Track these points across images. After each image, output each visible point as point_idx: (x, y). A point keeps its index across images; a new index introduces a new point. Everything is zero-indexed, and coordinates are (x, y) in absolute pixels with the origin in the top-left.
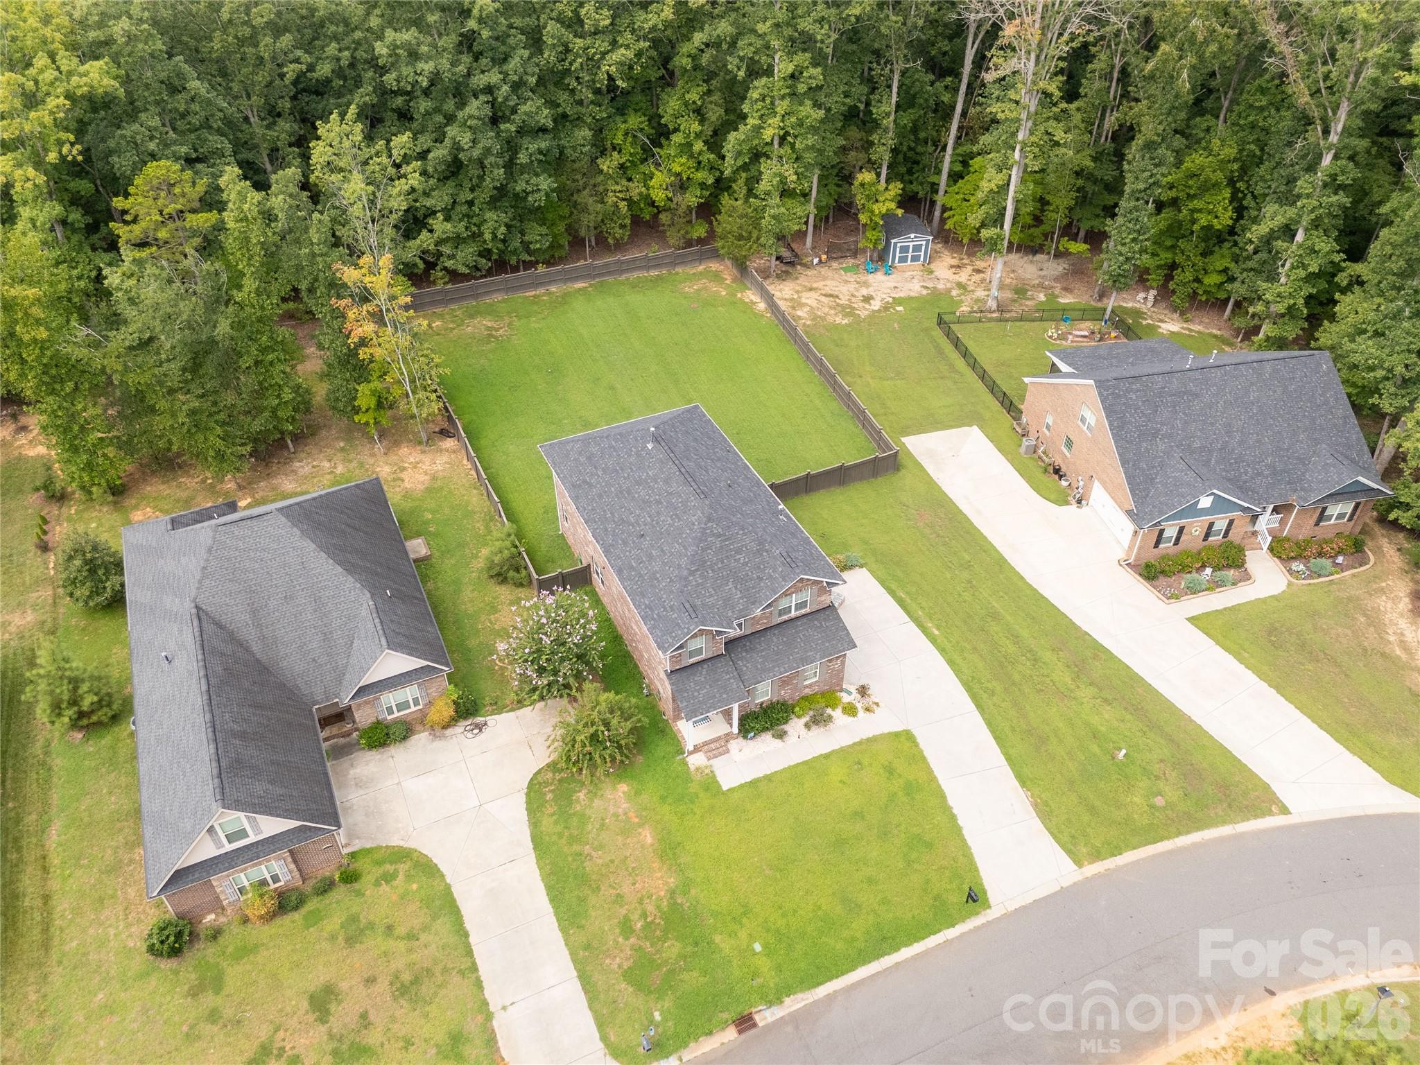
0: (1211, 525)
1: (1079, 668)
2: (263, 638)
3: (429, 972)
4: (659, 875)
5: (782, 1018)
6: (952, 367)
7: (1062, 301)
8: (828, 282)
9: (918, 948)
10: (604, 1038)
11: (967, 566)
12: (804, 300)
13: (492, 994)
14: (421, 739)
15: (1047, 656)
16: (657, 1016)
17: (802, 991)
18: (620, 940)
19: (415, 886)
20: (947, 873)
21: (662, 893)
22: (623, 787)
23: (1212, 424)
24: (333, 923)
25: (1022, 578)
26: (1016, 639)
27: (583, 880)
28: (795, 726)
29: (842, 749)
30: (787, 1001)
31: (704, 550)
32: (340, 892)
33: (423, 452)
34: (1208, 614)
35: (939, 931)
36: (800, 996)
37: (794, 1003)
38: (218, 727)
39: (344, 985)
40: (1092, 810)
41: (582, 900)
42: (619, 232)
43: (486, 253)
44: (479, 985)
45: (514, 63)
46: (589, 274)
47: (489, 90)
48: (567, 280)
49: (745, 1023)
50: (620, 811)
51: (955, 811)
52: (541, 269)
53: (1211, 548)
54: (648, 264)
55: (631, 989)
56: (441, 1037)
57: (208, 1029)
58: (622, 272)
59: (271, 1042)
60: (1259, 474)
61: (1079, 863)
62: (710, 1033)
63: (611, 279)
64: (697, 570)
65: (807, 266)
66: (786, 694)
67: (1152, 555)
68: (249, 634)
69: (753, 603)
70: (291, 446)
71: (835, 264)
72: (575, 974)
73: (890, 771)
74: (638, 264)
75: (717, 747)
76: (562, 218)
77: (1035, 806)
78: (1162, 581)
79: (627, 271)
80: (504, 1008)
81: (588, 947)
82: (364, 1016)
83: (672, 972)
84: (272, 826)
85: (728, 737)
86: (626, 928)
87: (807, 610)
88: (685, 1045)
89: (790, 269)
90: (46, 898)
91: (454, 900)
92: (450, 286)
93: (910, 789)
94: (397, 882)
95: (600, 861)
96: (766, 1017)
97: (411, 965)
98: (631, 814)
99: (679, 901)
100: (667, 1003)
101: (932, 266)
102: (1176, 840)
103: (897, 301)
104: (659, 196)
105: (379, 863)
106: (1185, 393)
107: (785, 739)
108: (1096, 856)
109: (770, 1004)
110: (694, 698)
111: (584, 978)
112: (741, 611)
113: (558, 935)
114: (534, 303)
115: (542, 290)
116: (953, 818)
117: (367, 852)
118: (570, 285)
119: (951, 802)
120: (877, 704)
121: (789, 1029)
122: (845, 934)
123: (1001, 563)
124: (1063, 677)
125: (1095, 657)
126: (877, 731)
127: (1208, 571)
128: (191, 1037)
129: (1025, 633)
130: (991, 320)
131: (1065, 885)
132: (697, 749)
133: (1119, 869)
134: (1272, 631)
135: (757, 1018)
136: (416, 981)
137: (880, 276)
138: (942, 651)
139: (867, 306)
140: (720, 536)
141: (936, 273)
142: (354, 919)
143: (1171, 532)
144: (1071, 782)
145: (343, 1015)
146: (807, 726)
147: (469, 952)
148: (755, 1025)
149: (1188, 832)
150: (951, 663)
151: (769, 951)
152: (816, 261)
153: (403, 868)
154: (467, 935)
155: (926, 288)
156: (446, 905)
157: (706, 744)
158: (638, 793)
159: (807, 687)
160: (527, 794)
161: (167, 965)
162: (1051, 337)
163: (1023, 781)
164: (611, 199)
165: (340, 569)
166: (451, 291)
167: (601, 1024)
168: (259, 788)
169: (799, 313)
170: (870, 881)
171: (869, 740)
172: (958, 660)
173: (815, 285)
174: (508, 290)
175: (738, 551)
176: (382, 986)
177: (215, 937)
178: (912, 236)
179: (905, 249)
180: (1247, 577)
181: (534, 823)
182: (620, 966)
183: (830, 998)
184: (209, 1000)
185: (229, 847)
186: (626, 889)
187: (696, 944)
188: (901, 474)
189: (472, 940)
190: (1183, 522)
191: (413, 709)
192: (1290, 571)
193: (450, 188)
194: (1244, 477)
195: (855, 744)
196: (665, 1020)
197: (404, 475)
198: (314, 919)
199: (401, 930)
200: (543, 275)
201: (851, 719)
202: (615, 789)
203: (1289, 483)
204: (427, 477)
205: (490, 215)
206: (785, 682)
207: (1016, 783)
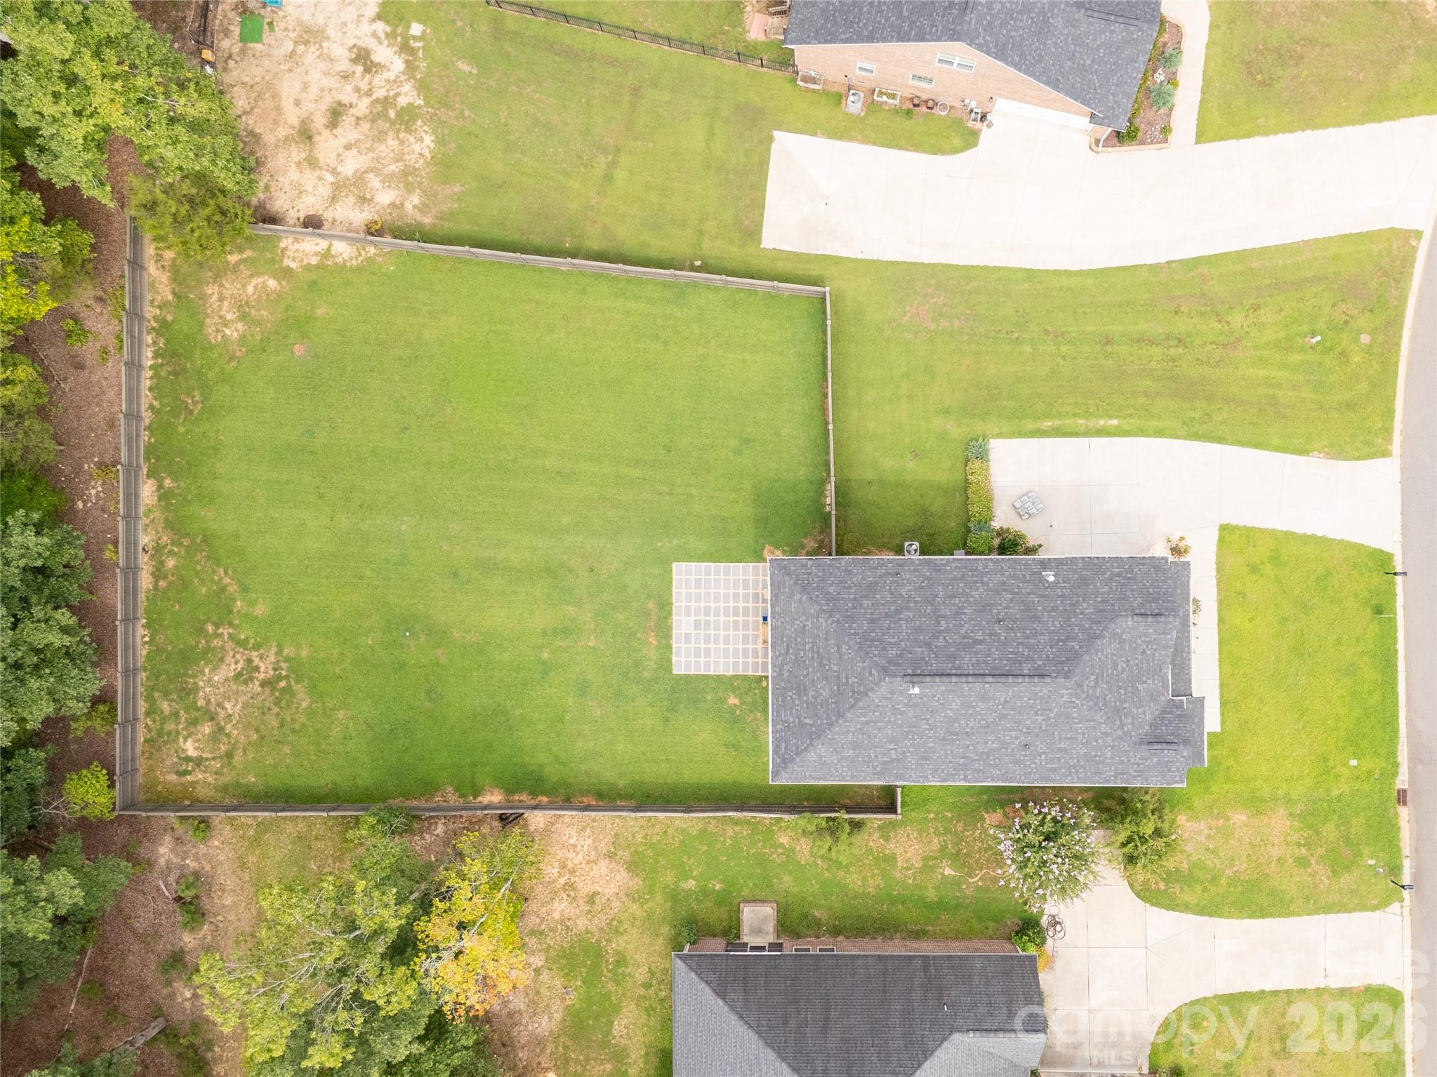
1: (1209, 305)
4: (1274, 821)
5: (1409, 768)
8: (288, 91)
12: (344, 170)
13: (1314, 982)
15: (1181, 325)
16: (1372, 862)
17: (1398, 743)
18: (1309, 870)
21: (1288, 823)
22: (1181, 819)
26: (1145, 341)
27: (1253, 885)
29: (1220, 603)
30: (1399, 759)
36: (1400, 747)
37: (1403, 755)
41: (1272, 892)
44: (1303, 992)
49: (1402, 797)
50: (1206, 832)
55: (1346, 875)
62: (1398, 827)
72: (1323, 916)
73: (1254, 569)
77: (1329, 456)
78: (1140, 127)
80: (1326, 977)
81: (1307, 899)
83: (1346, 840)
86: (1302, 862)
88: (1400, 850)
91: (1231, 994)
93: (1275, 559)
95: (1244, 866)
96: (1402, 781)
98: (1213, 823)
99: (1299, 812)
102: (1402, 354)
109: (1395, 774)
111: (1329, 909)
112: (1163, 686)
113: (1291, 920)
116: (1313, 538)
117: (1153, 1055)
119: (1300, 530)
120: (1183, 539)
121: (1420, 767)
122: (1369, 687)
124: (1211, 329)
125: (1203, 278)
126: (1212, 557)
129: (1142, 327)
131: (1399, 479)
133: (1405, 422)
135: (1401, 787)
138: (1141, 432)
140: (1096, 680)
144: (1321, 406)
147: (1277, 993)
148: (1404, 791)
150: (1160, 433)
151: (1360, 756)
154: (1263, 992)
158: (1192, 809)
163: (1302, 451)
170: (1339, 641)
172: (1157, 423)
173: (293, 121)
180: (1178, 31)
181: (1186, 908)
182: (1328, 878)
183: (1410, 724)
186: (1275, 852)
189: (1268, 988)
195: (1218, 587)
202: (1181, 827)
204: (604, 864)
207: (1303, 458)
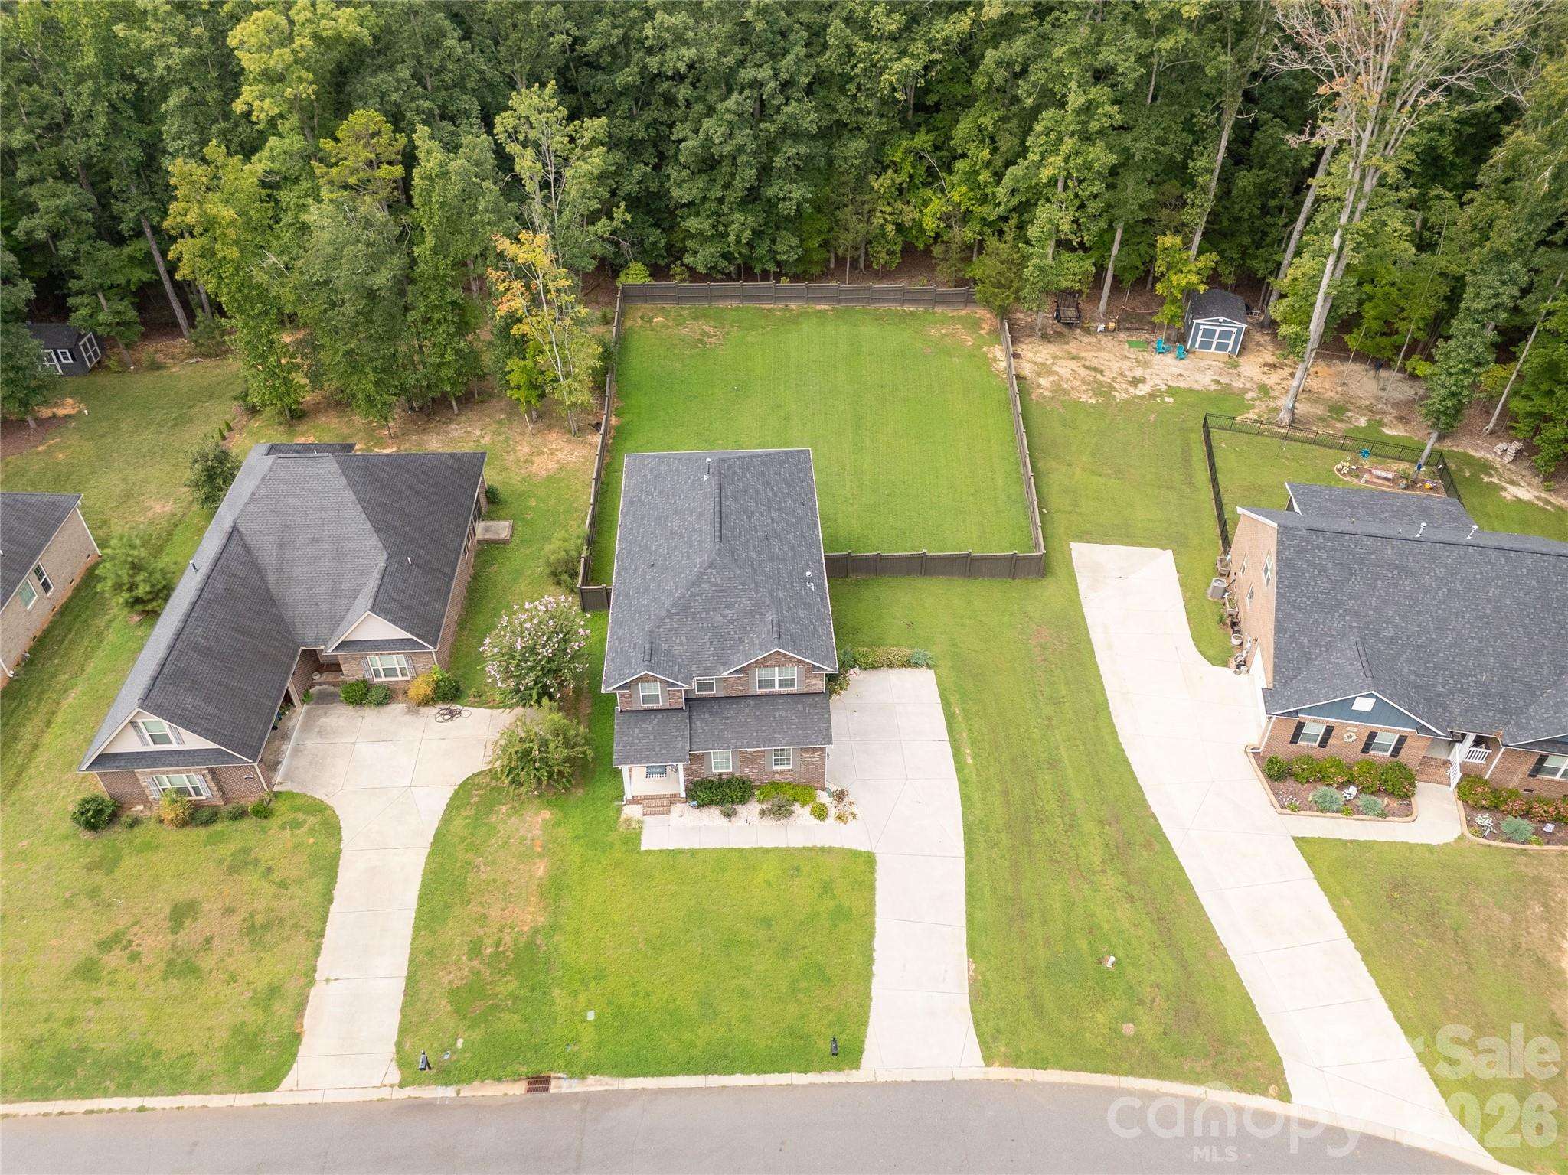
0: (1372, 736)
1: (1119, 852)
2: (280, 571)
3: (281, 922)
4: (532, 909)
5: (576, 1094)
6: (1189, 480)
7: (1386, 431)
8: (1101, 354)
9: (754, 1080)
10: (399, 1045)
11: (1057, 703)
12: (1056, 368)
13: (325, 965)
14: (397, 708)
15: (1089, 827)
16: (460, 1044)
17: (610, 1075)
18: (464, 958)
19: (311, 840)
20: (831, 1017)
21: (526, 929)
22: (546, 814)
23: (1419, 613)
24: (227, 850)
25: (1115, 732)
26: (1063, 796)
27: (460, 887)
28: (750, 811)
29: (787, 850)
30: (591, 1079)
31: (693, 595)
32: (248, 824)
33: (568, 441)
34: (1326, 840)
35: (788, 1071)
36: (606, 1079)
37: (595, 1084)
38: (183, 637)
39: (206, 907)
40: (1038, 1010)
41: (447, 907)
42: (884, 257)
43: (727, 256)
44: (317, 951)
45: (787, 63)
46: (835, 298)
47: (756, 84)
48: (807, 300)
49: (539, 1083)
50: (529, 835)
51: (875, 955)
52: (784, 282)
53: (1372, 764)
54: (903, 298)
55: (449, 1008)
56: (261, 985)
57: (84, 902)
58: (871, 301)
59: (125, 933)
60: (1462, 690)
61: (988, 1061)
62: (499, 1079)
63: (859, 307)
64: (677, 614)
65: (1088, 331)
66: (749, 772)
67: (1285, 751)
68: (269, 564)
69: (724, 664)
70: (455, 407)
71: (1123, 336)
72: (405, 973)
73: (827, 888)
74: (892, 295)
75: (659, 805)
76: (819, 232)
77: (972, 982)
78: (1289, 785)
79: (879, 301)
80: (327, 981)
81: (430, 953)
82: (208, 940)
83: (495, 1007)
84: (193, 741)
85: (673, 799)
86: (475, 949)
87: (795, 690)
88: (470, 1081)
89: (1065, 331)
90: (35, 747)
91: (337, 865)
92: (687, 284)
93: (840, 914)
94: (300, 832)
95: (484, 877)
96: (563, 1086)
97: (270, 910)
98: (538, 842)
99: (538, 942)
100: (476, 1035)
101: (1241, 360)
102: (1123, 1079)
103: (1171, 391)
104: (930, 224)
105: (295, 809)
106: (1397, 567)
107: (734, 819)
108: (1014, 1060)
109: (572, 1076)
110: (632, 744)
111: (412, 981)
112: (706, 668)
113: (409, 932)
114: (765, 316)
115: (781, 305)
116: (870, 961)
117: (292, 795)
118: (812, 304)
119: (876, 944)
120: (854, 816)
121: (577, 1107)
122: (687, 1036)
123: (1100, 709)
124: (1093, 854)
125: (1148, 845)
126: (836, 844)
127: (1353, 790)
128: (69, 904)
129: (1077, 793)
130: (1274, 435)
131: (958, 1077)
132: (636, 800)
133: (1034, 1084)
134: (1400, 885)
135: (553, 1083)
136: (266, 926)
137: (1169, 359)
138: (963, 782)
139: (1131, 389)
140: (715, 584)
141: (1241, 369)
142: (246, 851)
143: (1315, 728)
144: (1031, 972)
145: (193, 932)
146: (763, 813)
147: (324, 919)
148: (547, 1089)
149: (1143, 1076)
150: (965, 798)
151: (598, 1024)
152: (1101, 327)
153: (312, 820)
154: (330, 901)
155: (1218, 382)
156: (328, 868)
157: (647, 798)
158: (557, 824)
159: (777, 772)
160: (456, 792)
161: (86, 836)
162: (1339, 471)
163: (973, 949)
164: (878, 220)
165: (369, 525)
166: (685, 289)
167: (403, 1031)
168: (189, 701)
169: (1042, 381)
170: (744, 994)
171: (822, 850)
172: (976, 796)
173: (1083, 354)
174: (744, 298)
175: (729, 606)
176: (236, 920)
177: (131, 826)
178: (1221, 319)
179: (1209, 334)
180: (1407, 812)
181: (446, 819)
182: (450, 983)
183: (635, 1093)
184: (99, 878)
185: (153, 747)
186: (494, 912)
187: (532, 990)
188: (1044, 582)
189: (333, 908)
190: (1331, 721)
191: (400, 678)
192: (1470, 823)
193: (701, 182)
194: (1440, 689)
195: (804, 848)
196: (464, 1050)
197: (537, 460)
198: (216, 840)
199: (276, 876)
200: (786, 289)
201: (817, 821)
202: (538, 813)
203: (1502, 712)
204: (556, 466)
205: (738, 217)
206: (748, 759)
207: (964, 949)
